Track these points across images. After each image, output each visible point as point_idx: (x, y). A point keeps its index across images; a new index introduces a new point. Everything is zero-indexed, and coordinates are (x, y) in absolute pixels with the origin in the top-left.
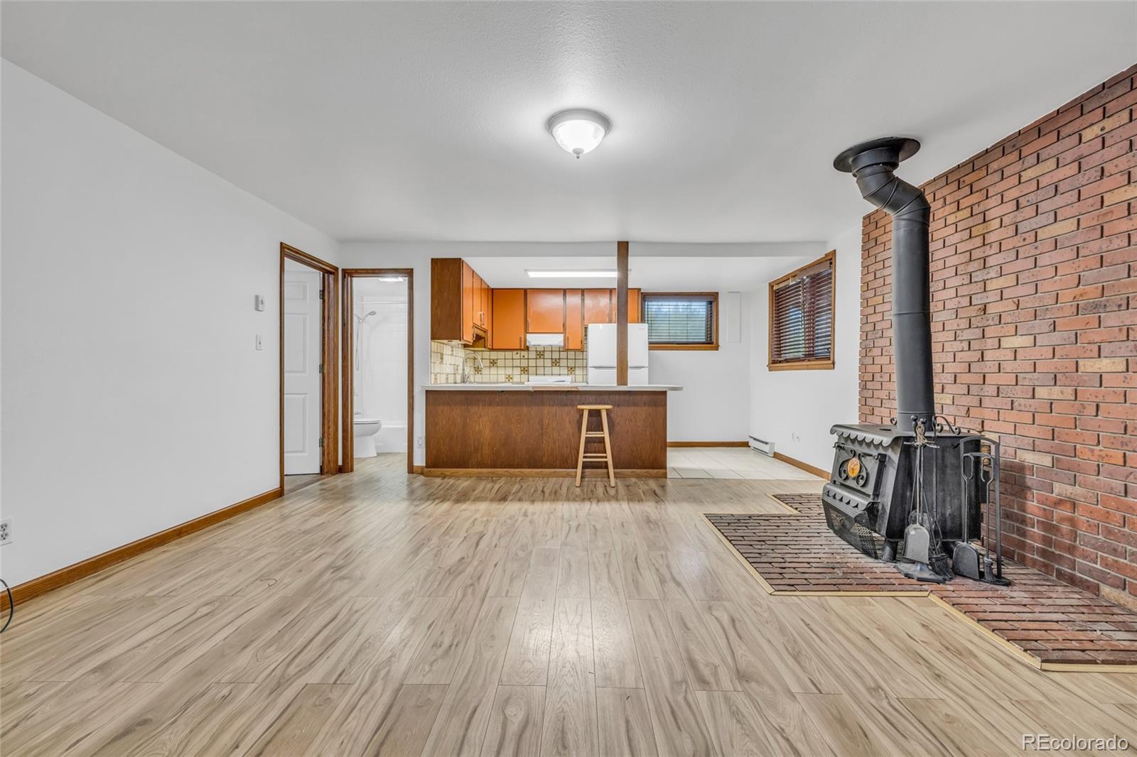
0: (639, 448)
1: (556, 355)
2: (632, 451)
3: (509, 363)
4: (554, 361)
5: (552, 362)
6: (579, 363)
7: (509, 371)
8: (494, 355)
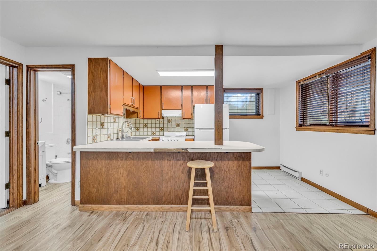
0: (232, 191)
1: (178, 121)
2: (227, 193)
3: (153, 125)
4: (177, 124)
5: (176, 125)
6: (190, 125)
7: (154, 130)
8: (146, 121)
